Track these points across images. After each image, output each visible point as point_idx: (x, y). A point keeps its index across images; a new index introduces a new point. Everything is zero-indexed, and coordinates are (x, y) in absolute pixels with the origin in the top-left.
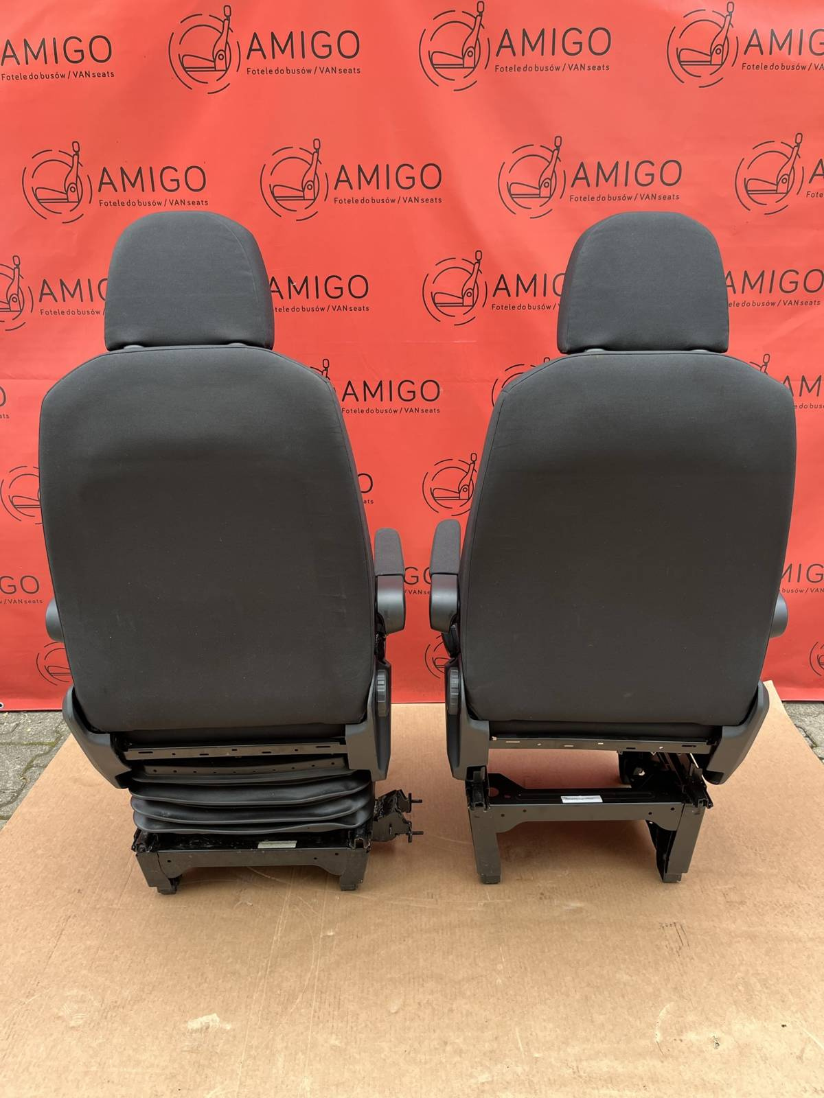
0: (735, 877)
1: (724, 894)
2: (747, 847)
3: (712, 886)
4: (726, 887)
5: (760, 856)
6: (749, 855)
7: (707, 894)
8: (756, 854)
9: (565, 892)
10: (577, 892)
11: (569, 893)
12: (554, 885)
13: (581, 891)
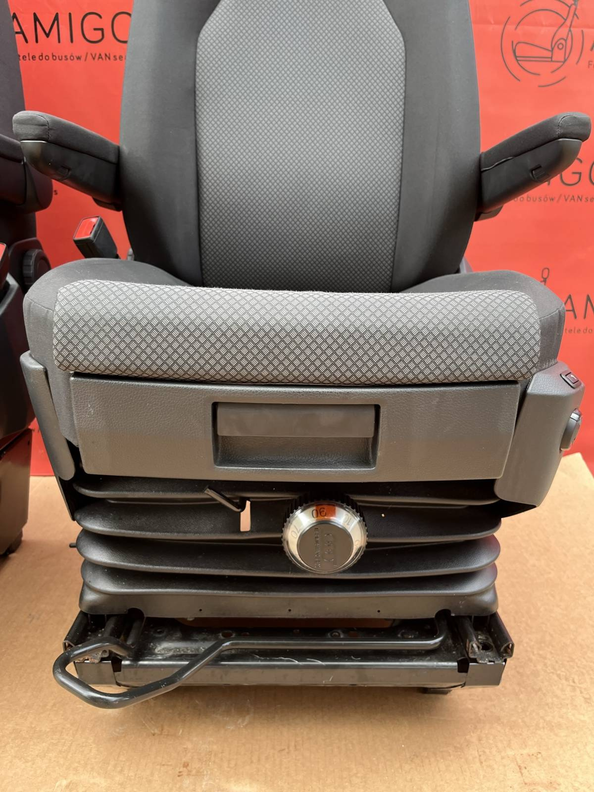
0: (539, 732)
1: (519, 767)
2: (558, 676)
3: (499, 752)
4: (525, 752)
5: (581, 692)
6: (562, 690)
7: (490, 766)
8: (574, 689)
9: (229, 761)
10: (252, 762)
11: (236, 765)
12: (215, 747)
13: (259, 760)
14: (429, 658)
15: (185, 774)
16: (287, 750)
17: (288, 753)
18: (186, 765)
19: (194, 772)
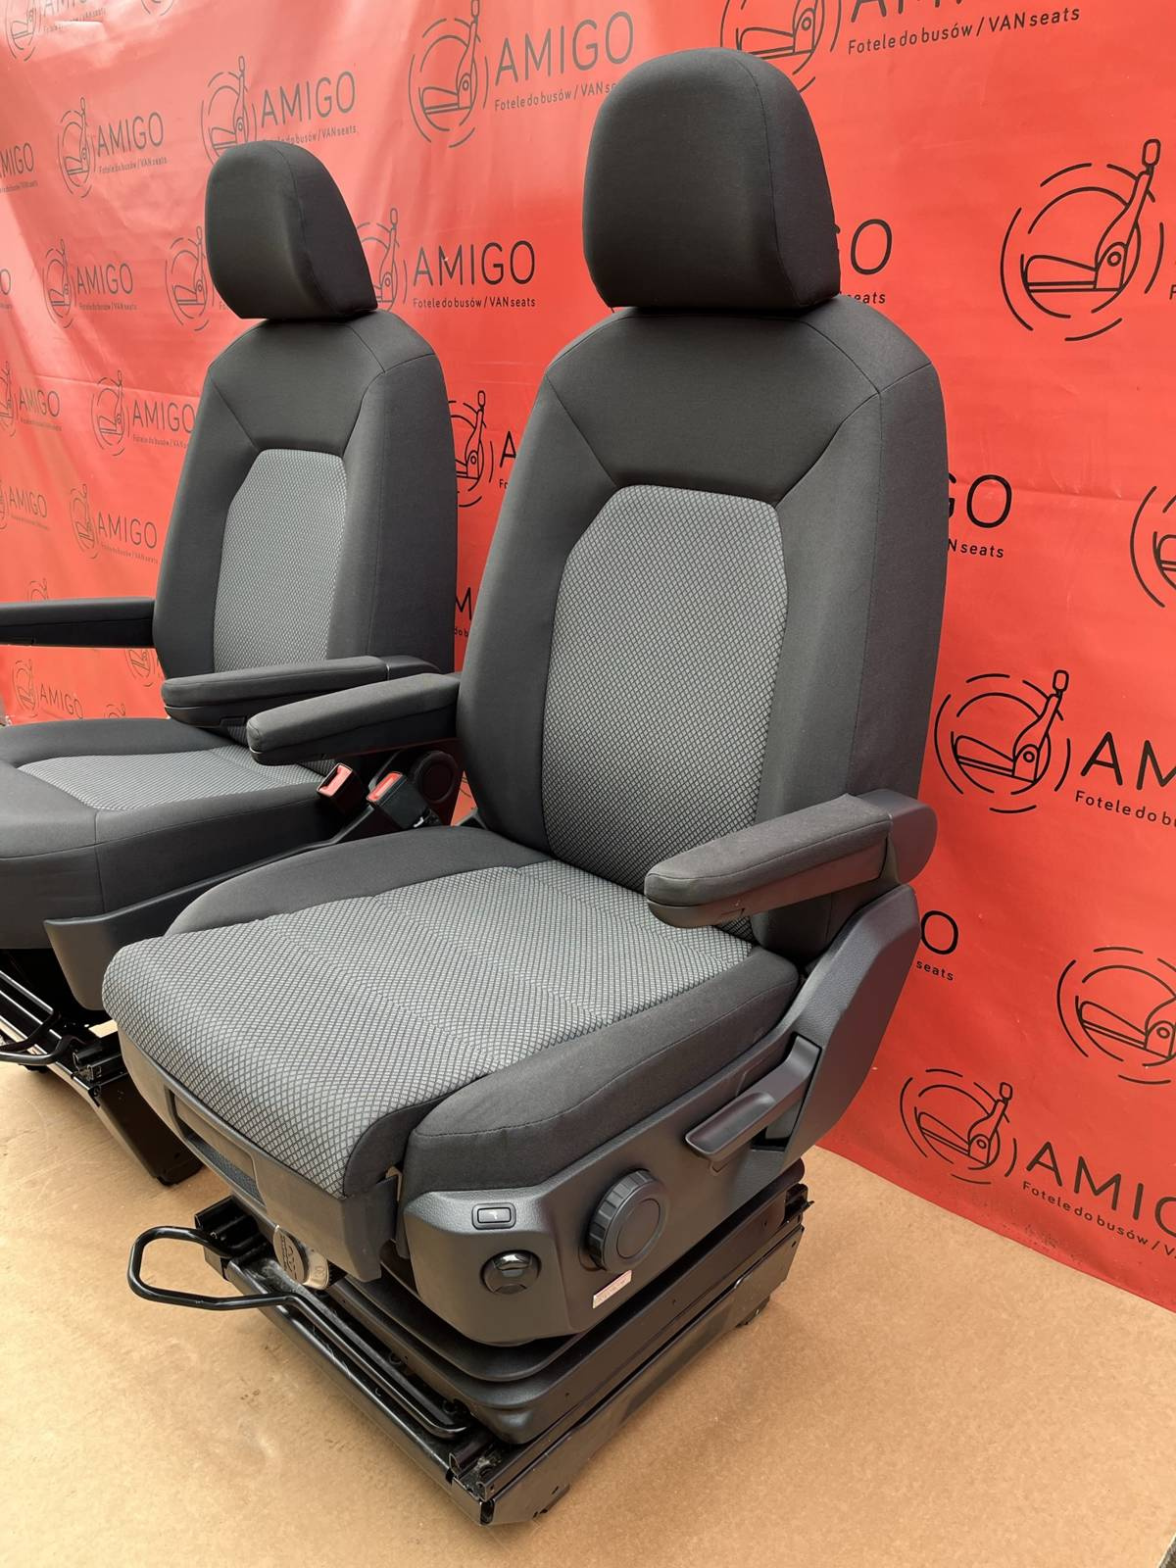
9: (286, 1416)
10: (298, 1431)
11: (286, 1423)
12: (291, 1395)
13: (304, 1434)
14: (432, 1443)
15: (248, 1399)
16: (331, 1444)
17: (331, 1447)
18: (256, 1393)
19: (255, 1403)
